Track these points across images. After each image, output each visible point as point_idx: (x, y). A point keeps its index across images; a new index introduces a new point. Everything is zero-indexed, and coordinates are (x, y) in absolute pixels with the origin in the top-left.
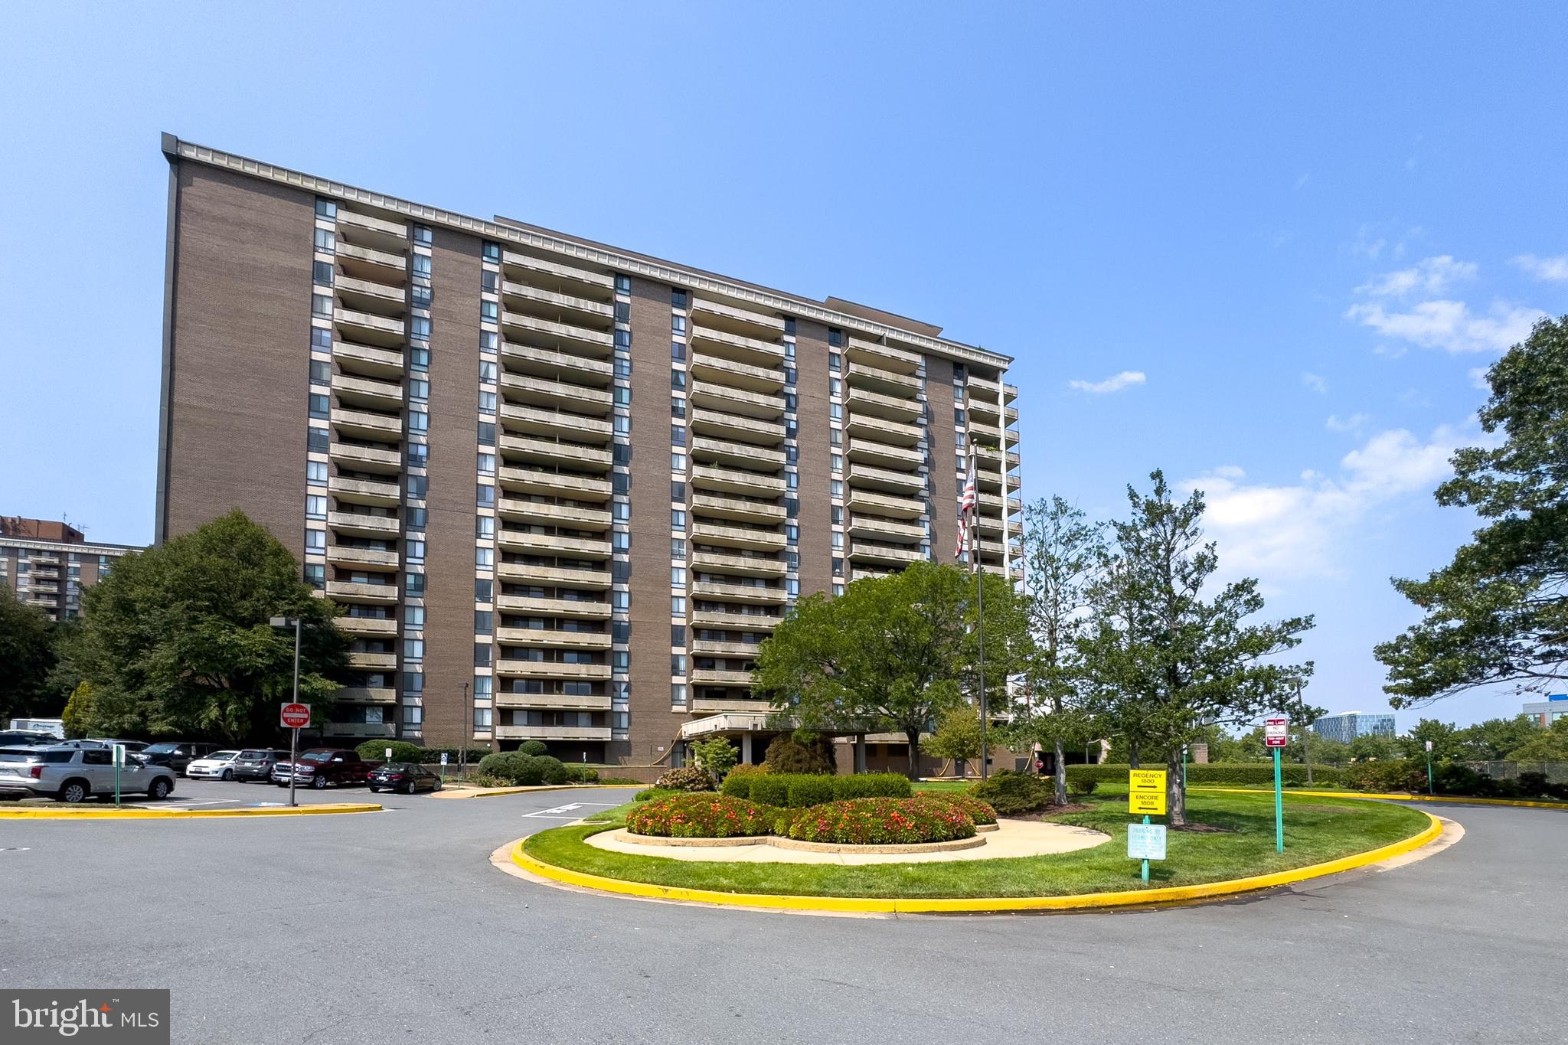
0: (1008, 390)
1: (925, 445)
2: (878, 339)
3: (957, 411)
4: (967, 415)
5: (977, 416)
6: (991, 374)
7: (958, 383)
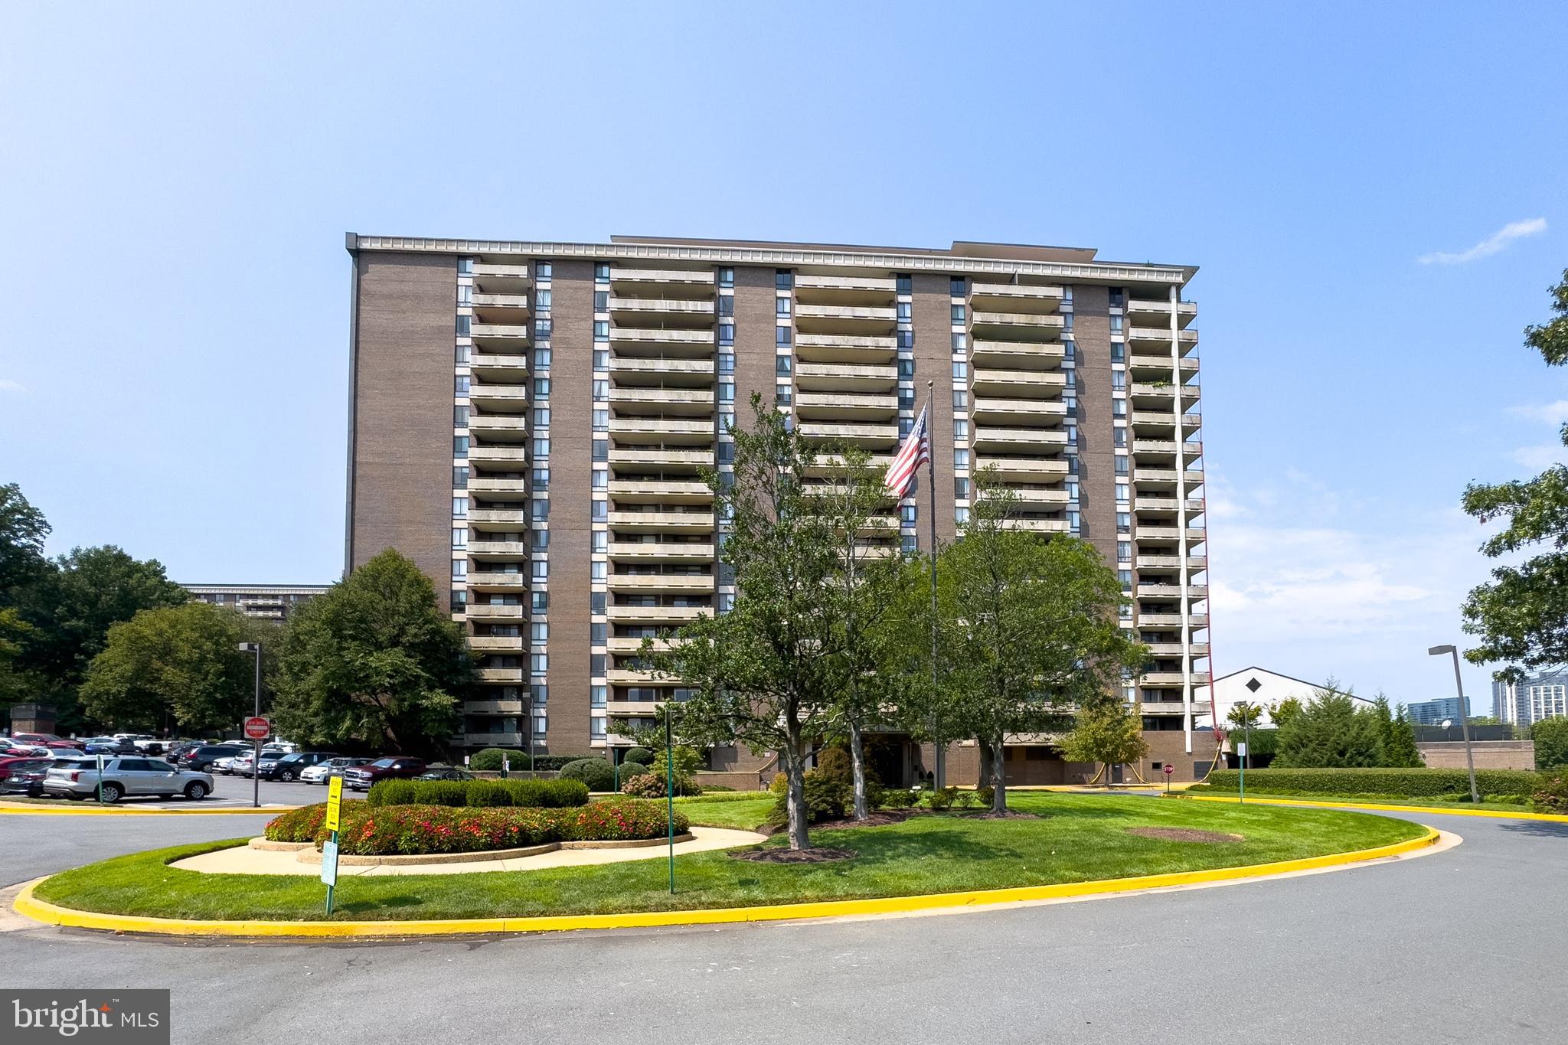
0: (1183, 308)
1: (1073, 393)
2: (1009, 279)
3: (1115, 345)
4: (1128, 348)
5: (1140, 348)
6: (1159, 293)
7: (1118, 311)
